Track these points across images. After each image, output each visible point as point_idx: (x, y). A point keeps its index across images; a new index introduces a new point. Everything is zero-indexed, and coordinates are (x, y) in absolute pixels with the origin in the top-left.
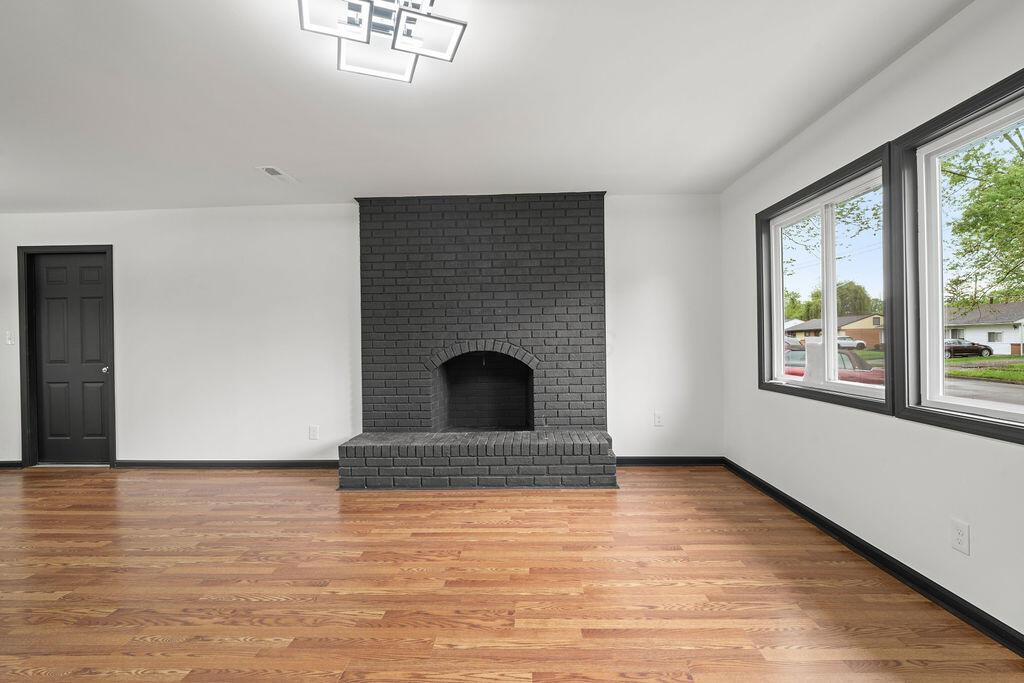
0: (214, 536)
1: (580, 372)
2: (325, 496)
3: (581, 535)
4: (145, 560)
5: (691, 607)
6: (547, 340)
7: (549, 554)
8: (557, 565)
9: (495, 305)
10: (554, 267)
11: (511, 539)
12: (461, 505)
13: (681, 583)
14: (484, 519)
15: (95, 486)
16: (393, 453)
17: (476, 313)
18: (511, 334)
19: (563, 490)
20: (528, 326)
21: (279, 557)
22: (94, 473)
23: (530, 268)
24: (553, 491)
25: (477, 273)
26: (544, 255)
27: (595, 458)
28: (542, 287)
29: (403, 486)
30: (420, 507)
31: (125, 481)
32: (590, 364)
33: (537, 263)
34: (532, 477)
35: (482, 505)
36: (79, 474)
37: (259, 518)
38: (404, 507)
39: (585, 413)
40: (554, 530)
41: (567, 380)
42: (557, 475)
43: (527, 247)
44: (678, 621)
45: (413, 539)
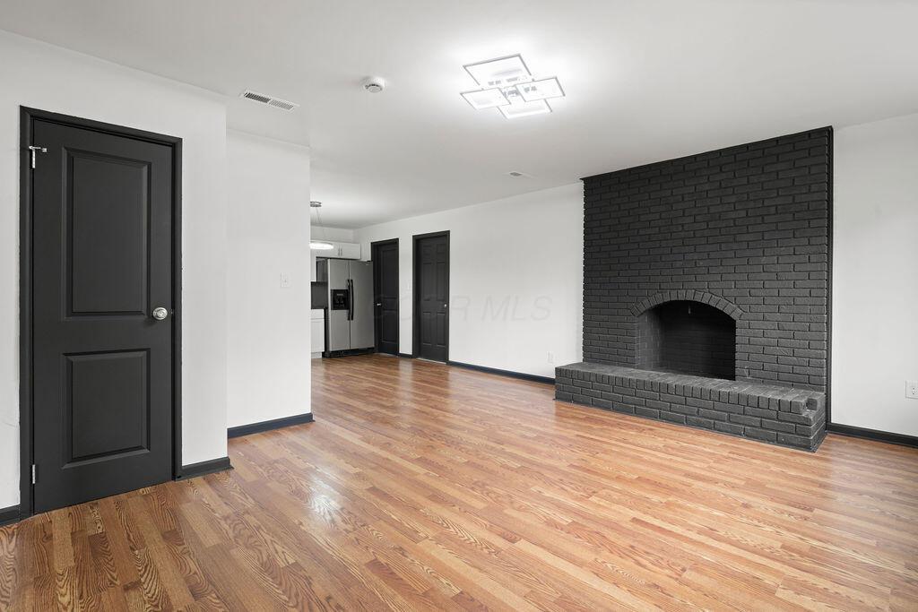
0: (469, 408)
1: (792, 326)
2: (544, 401)
3: (715, 472)
4: (434, 410)
5: (752, 544)
6: (752, 291)
7: (666, 474)
8: (664, 482)
9: (696, 258)
10: (762, 216)
11: (646, 457)
12: (632, 428)
13: (768, 529)
14: (639, 440)
15: (436, 373)
16: (592, 379)
17: (678, 265)
18: (712, 285)
19: (742, 440)
20: (731, 277)
21: (491, 425)
22: (438, 366)
23: (734, 220)
24: (731, 438)
25: (680, 229)
26: (752, 205)
27: (783, 415)
28: (747, 237)
29: (598, 406)
30: (597, 421)
31: (454, 373)
32: (805, 318)
33: (743, 214)
34: (712, 421)
35: (651, 432)
36: (431, 365)
37: (497, 405)
38: (588, 419)
39: (797, 369)
40: (693, 462)
41: (776, 333)
42: (740, 424)
43: (733, 199)
44: (724, 544)
45: (575, 438)
